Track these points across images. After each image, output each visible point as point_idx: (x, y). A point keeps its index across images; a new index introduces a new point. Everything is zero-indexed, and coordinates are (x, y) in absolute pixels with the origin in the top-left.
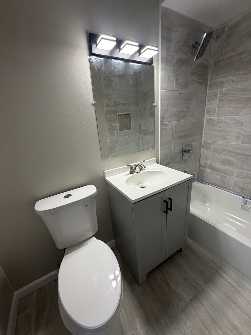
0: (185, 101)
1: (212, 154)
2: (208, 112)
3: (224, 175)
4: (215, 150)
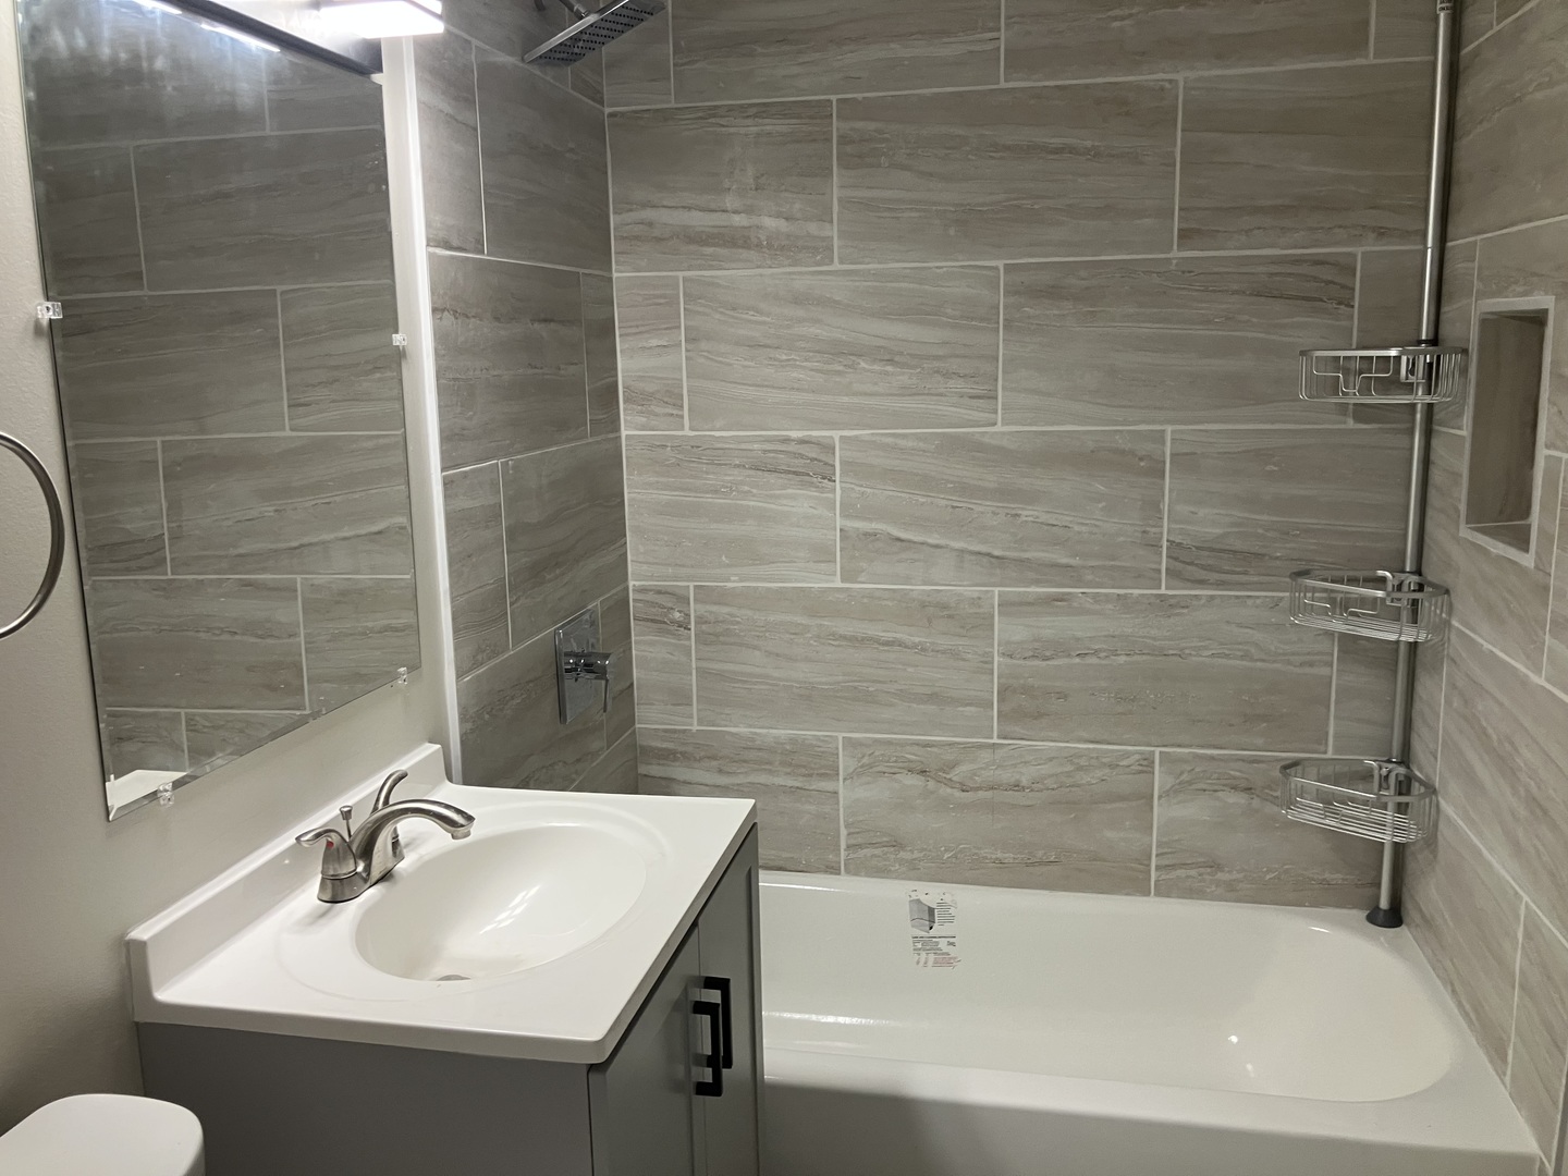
1: (704, 664)
2: (640, 399)
3: (790, 782)
4: (715, 636)
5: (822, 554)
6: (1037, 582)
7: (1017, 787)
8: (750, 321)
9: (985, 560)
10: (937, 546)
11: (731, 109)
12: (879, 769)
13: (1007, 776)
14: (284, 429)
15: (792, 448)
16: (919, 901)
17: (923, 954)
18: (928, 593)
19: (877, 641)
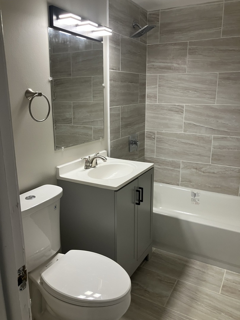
0: (129, 83)
1: (158, 146)
2: (150, 97)
3: (171, 168)
4: (160, 141)
5: (180, 127)
6: (221, 134)
7: (214, 173)
8: (170, 83)
9: (211, 129)
10: (202, 126)
11: (169, 44)
12: (188, 167)
13: (212, 171)
14: (92, 101)
15: (176, 107)
16: (193, 192)
17: (193, 202)
18: (200, 135)
19: (189, 144)
